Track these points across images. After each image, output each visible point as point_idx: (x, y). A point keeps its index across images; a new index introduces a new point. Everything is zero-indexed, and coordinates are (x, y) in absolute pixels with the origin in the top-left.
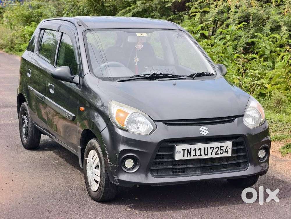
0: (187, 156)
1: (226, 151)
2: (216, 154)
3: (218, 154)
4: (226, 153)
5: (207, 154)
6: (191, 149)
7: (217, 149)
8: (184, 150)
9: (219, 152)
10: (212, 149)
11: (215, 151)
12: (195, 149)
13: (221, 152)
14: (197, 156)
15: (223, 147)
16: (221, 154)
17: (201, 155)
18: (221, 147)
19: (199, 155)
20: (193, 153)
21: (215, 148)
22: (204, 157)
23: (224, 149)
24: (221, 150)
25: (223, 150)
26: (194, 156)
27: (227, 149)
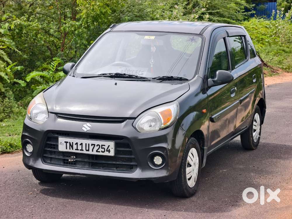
0: (70, 149)
1: (108, 150)
2: (97, 151)
3: (99, 152)
4: (108, 152)
5: (88, 150)
6: (73, 143)
7: (98, 146)
8: (66, 142)
9: (100, 150)
10: (93, 146)
11: (96, 148)
12: (77, 144)
13: (103, 150)
14: (78, 150)
15: (104, 145)
16: (102, 152)
17: (82, 150)
18: (102, 145)
19: (80, 150)
20: (75, 147)
21: (96, 145)
22: (85, 152)
23: (106, 148)
24: (102, 148)
25: (104, 148)
26: (76, 149)
27: (109, 149)
